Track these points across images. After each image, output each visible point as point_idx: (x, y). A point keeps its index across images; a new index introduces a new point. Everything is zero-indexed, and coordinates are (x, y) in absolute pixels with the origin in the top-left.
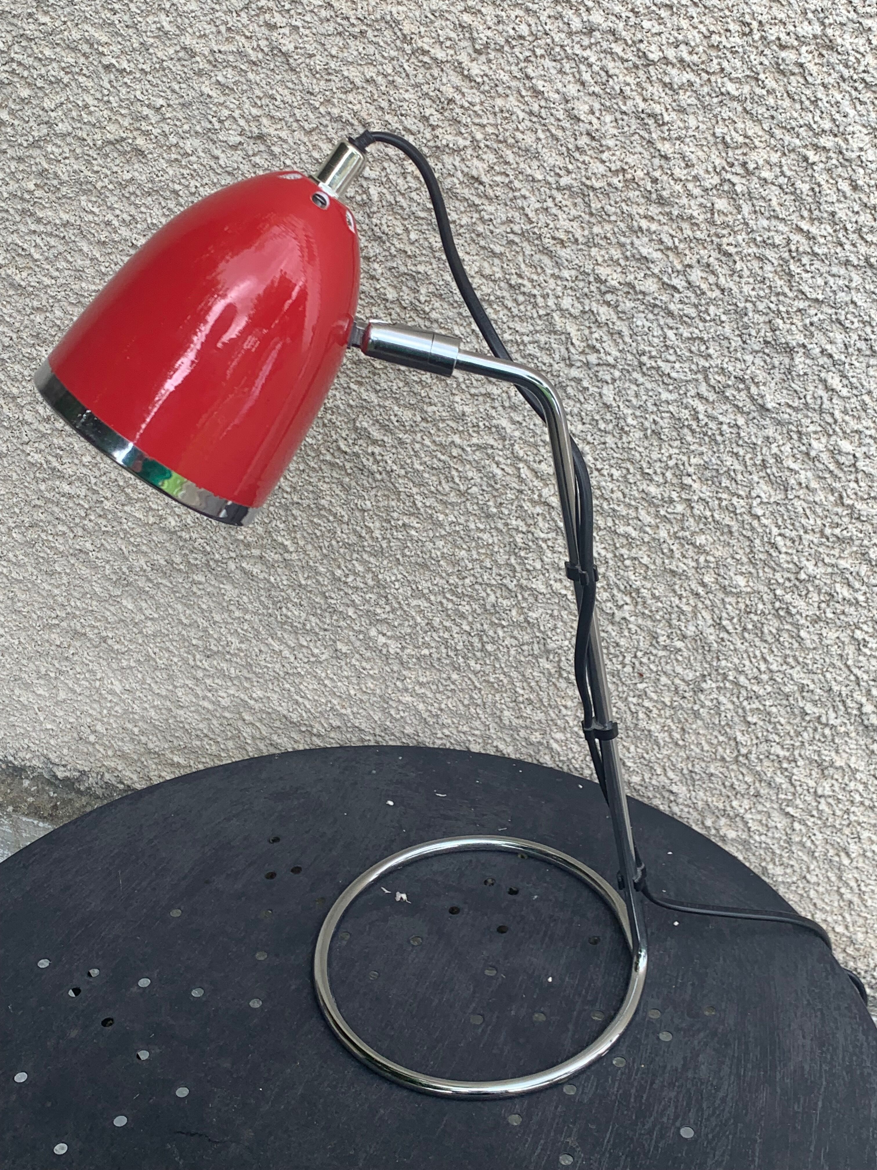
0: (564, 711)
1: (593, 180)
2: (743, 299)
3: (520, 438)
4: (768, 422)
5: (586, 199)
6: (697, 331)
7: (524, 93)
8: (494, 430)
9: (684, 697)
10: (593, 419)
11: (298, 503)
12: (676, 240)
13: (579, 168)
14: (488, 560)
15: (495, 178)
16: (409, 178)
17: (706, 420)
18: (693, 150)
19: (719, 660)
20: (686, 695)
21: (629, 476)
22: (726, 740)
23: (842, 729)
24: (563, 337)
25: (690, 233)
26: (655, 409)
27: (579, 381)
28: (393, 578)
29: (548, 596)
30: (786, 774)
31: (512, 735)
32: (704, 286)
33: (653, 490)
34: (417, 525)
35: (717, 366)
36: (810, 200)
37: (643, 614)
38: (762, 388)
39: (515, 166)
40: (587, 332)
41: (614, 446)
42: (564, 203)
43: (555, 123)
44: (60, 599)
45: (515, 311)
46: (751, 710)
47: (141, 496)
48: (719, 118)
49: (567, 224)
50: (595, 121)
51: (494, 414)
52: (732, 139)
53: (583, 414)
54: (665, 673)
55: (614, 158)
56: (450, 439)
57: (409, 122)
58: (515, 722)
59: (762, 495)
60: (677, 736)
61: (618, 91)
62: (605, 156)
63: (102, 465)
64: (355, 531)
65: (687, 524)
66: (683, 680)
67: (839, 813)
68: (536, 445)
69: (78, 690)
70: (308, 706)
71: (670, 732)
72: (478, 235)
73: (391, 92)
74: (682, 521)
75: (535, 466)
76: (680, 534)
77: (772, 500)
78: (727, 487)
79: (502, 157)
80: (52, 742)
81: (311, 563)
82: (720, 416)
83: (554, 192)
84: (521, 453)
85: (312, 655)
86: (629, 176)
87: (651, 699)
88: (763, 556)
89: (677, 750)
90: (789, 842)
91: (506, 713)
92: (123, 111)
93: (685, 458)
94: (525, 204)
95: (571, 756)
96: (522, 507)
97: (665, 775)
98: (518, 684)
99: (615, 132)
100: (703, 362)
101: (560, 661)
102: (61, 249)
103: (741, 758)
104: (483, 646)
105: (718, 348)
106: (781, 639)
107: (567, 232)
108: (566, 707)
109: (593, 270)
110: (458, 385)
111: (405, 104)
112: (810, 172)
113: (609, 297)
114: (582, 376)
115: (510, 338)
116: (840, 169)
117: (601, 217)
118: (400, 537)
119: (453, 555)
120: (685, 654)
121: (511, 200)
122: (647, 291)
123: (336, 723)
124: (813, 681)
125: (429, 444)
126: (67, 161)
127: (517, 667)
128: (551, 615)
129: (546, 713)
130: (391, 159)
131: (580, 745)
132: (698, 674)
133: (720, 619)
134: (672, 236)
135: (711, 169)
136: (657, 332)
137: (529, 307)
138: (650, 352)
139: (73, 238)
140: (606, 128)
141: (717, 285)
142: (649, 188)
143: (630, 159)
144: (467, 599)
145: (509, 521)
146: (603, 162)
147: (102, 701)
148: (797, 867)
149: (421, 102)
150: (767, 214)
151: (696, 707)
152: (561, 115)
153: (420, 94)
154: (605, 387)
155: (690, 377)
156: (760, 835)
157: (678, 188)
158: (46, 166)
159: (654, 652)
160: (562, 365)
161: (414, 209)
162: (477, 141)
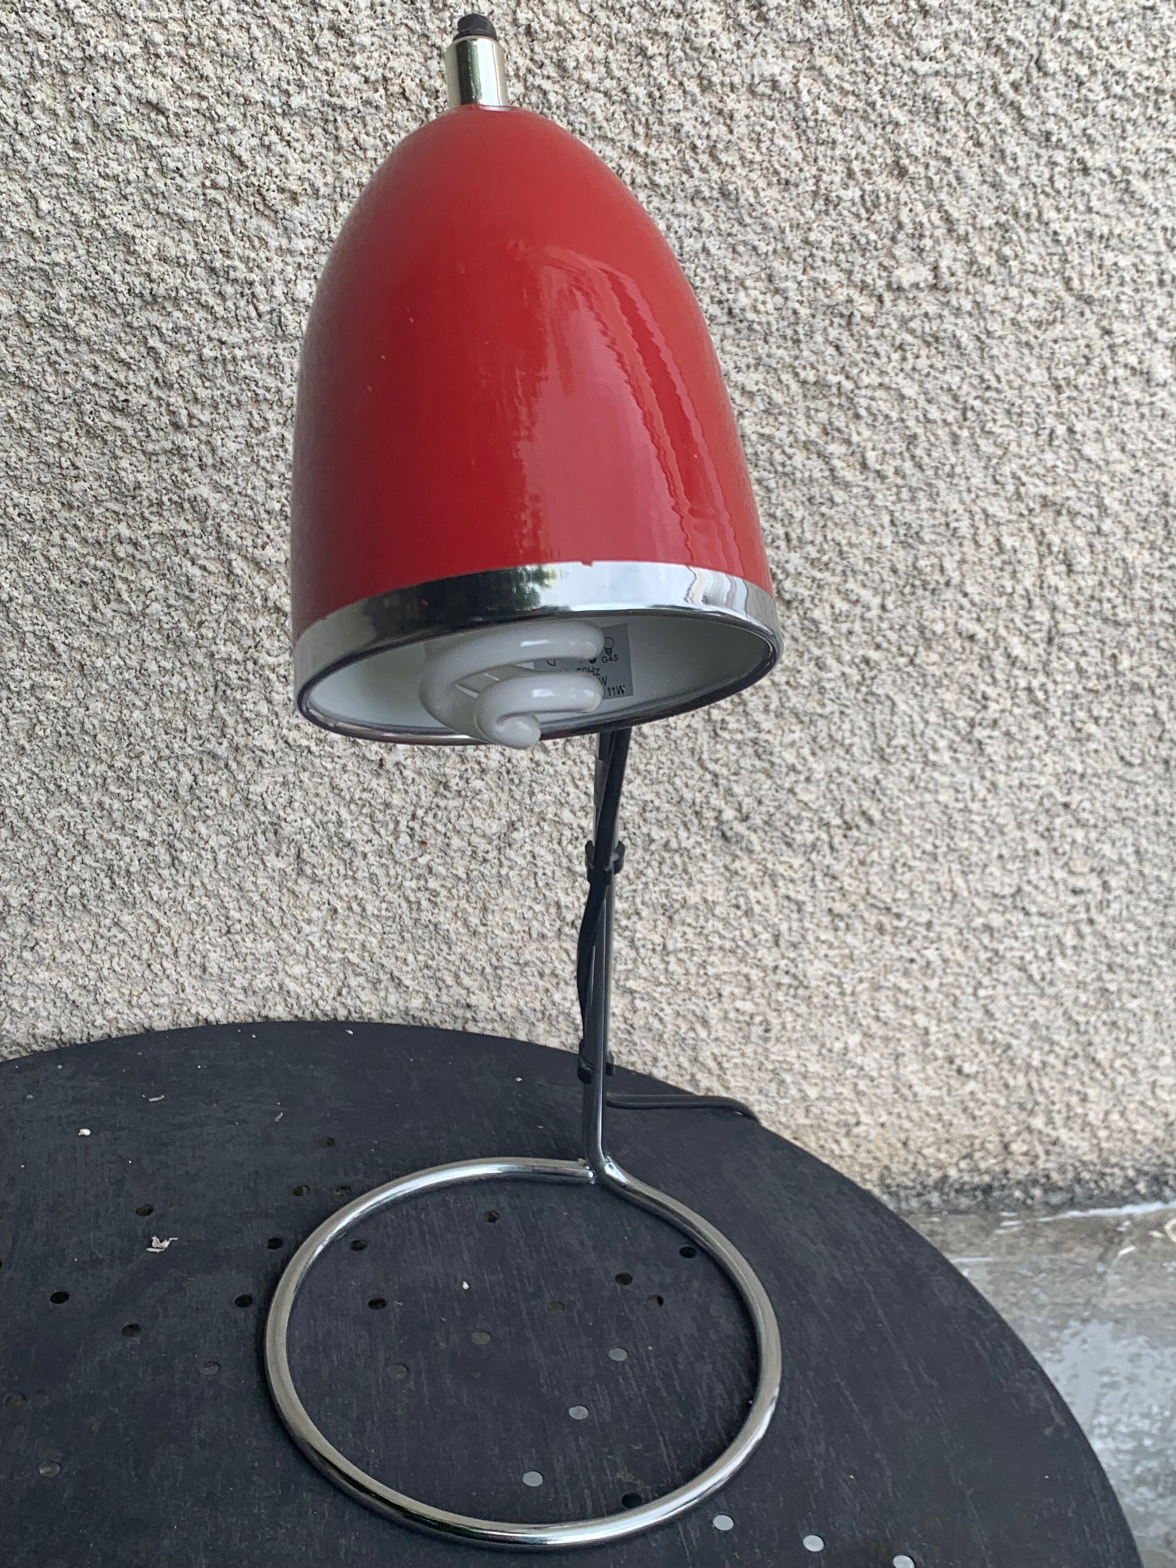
0: (307, 929)
1: (342, 97)
3: (231, 513)
5: (331, 127)
8: (186, 505)
9: (485, 861)
13: (318, 80)
14: (179, 718)
15: (184, 103)
19: (533, 794)
20: (488, 856)
22: (544, 909)
23: (698, 851)
29: (279, 754)
31: (221, 989)
34: (56, 684)
36: (646, 110)
39: (216, 82)
42: (293, 135)
43: (279, 14)
45: (220, 311)
49: (300, 168)
51: (187, 480)
52: (542, 26)
54: (457, 832)
55: (371, 62)
56: (112, 532)
58: (227, 966)
60: (474, 921)
66: (483, 836)
67: (693, 969)
71: (465, 918)
72: (156, 196)
75: (257, 553)
79: (194, 69)
83: (279, 119)
84: (232, 537)
86: (395, 89)
87: (437, 876)
89: (475, 942)
91: (213, 956)
94: (234, 141)
95: (316, 995)
96: (234, 622)
97: (459, 983)
98: (231, 906)
99: (371, 23)
101: (299, 851)
103: (566, 929)
104: (174, 857)
107: (301, 179)
108: (309, 921)
110: (125, 441)
112: (646, 69)
116: (685, 63)
119: (120, 720)
120: (486, 797)
121: (210, 136)
124: (658, 794)
125: (76, 545)
127: (229, 879)
128: (283, 784)
131: (329, 975)
142: (426, 105)
144: (143, 788)
145: (214, 648)
146: (357, 68)
150: (590, 134)
151: (503, 871)
159: (442, 803)
162: (155, 45)
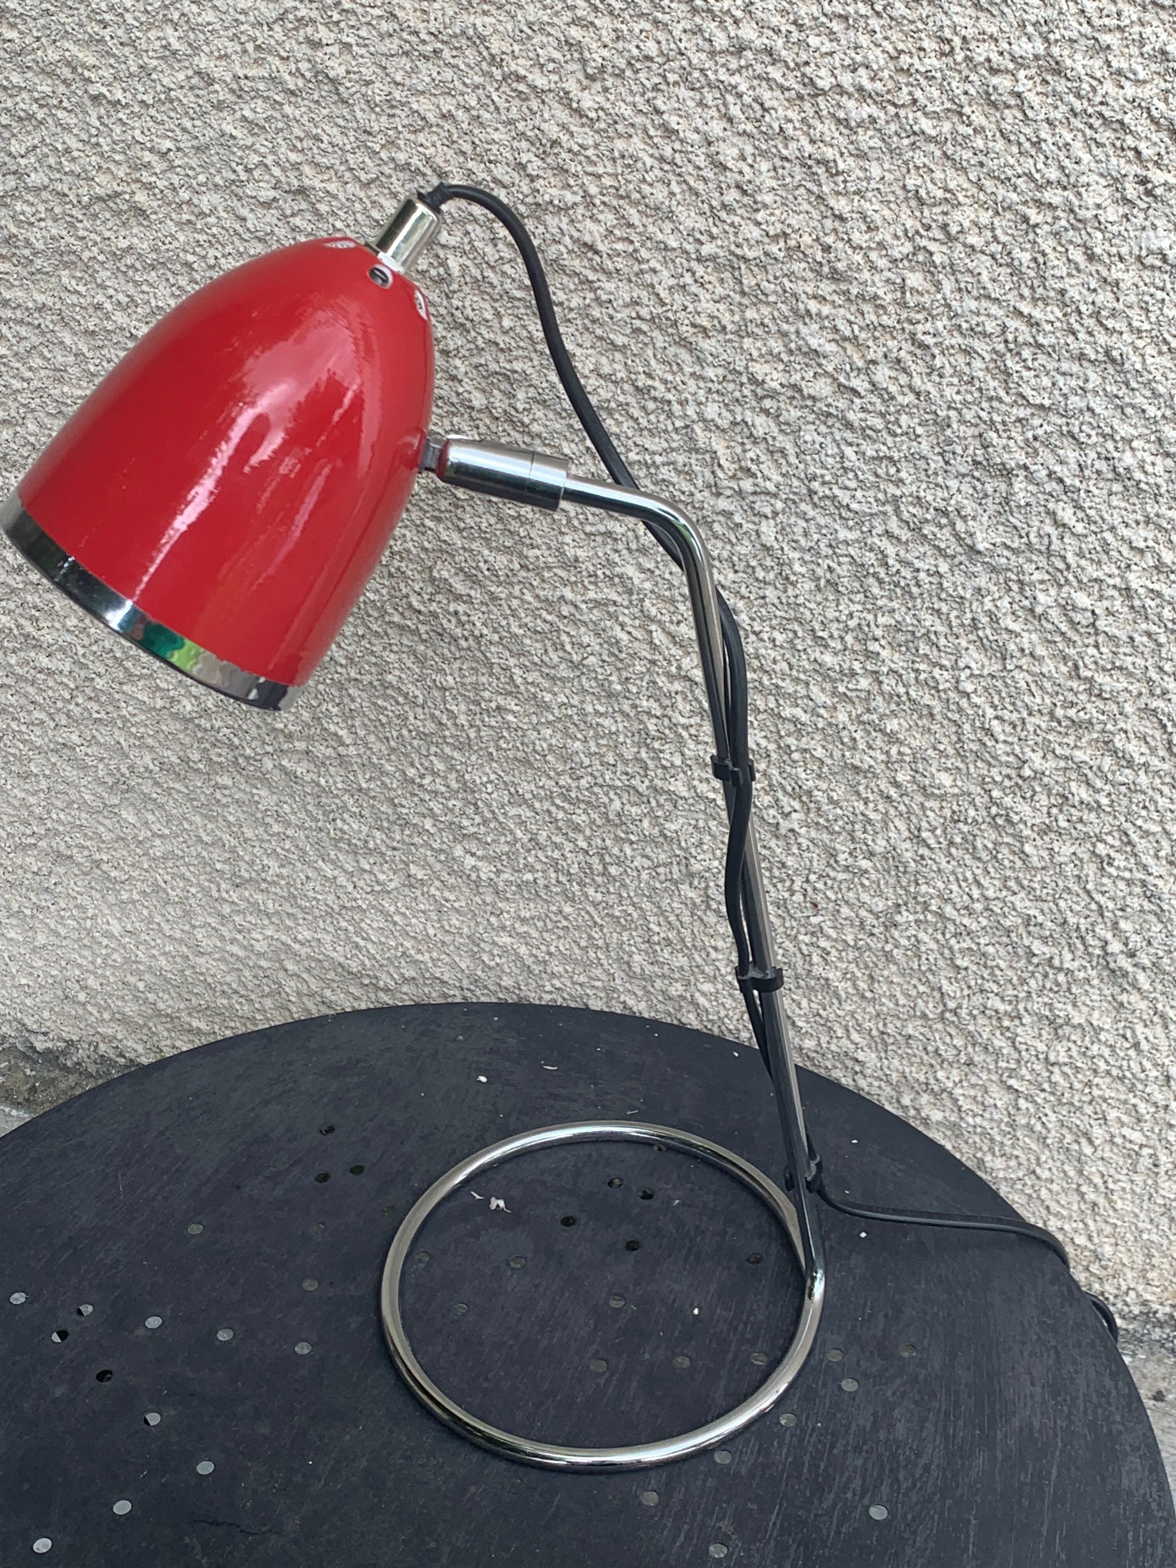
0: (713, 955)
1: (746, 249)
2: (944, 406)
3: (652, 592)
4: (979, 568)
5: (737, 273)
6: (884, 448)
7: (652, 132)
8: (617, 580)
9: (873, 934)
10: (749, 566)
11: (356, 680)
12: (856, 327)
13: (726, 232)
14: (611, 754)
15: (615, 246)
16: (501, 246)
17: (898, 566)
18: (876, 207)
19: (918, 884)
20: (875, 931)
21: (797, 641)
22: (928, 991)
23: (1082, 975)
24: (707, 457)
25: (873, 318)
26: (830, 552)
27: (728, 515)
28: (485, 779)
29: (691, 801)
30: (1008, 1034)
31: (644, 988)
32: (893, 389)
33: (828, 659)
34: (516, 708)
35: (911, 495)
36: (1032, 274)
37: (817, 824)
38: (971, 523)
39: (641, 229)
40: (739, 450)
41: (776, 601)
42: (706, 278)
43: (695, 173)
44: (37, 811)
45: (643, 422)
46: (961, 951)
47: (145, 671)
48: (911, 165)
49: (711, 307)
50: (746, 169)
51: (617, 560)
52: (928, 193)
53: (735, 558)
54: (847, 902)
55: (773, 219)
56: (558, 593)
57: (499, 171)
58: (648, 969)
59: (973, 665)
60: (862, 985)
61: (777, 130)
62: (760, 216)
63: (93, 630)
64: (433, 716)
65: (874, 704)
66: (871, 912)
67: (1077, 1086)
68: (673, 601)
69: (63, 932)
70: (373, 951)
71: (854, 980)
72: (594, 322)
73: (476, 132)
74: (867, 700)
75: (673, 628)
76: (865, 718)
77: (986, 672)
78: (926, 655)
79: (623, 217)
80: (29, 1002)
81: (375, 760)
82: (916, 561)
83: (694, 265)
84: (653, 611)
85: (378, 882)
86: (793, 243)
87: (828, 937)
88: (974, 747)
89: (864, 1005)
90: (1013, 1125)
91: (637, 958)
92: (117, 157)
93: (870, 617)
94: (655, 280)
95: (723, 1013)
96: (655, 683)
97: (848, 1037)
98: (651, 919)
99: (774, 184)
100: (892, 490)
101: (707, 887)
102: (36, 340)
103: (948, 1015)
104: (605, 868)
105: (912, 471)
106: (1000, 856)
107: (712, 317)
108: (716, 949)
109: (747, 368)
110: (569, 520)
111: (495, 148)
112: (1031, 236)
113: (767, 403)
114: (732, 508)
115: (637, 458)
116: (1071, 233)
117: (756, 297)
118: (493, 723)
119: (565, 747)
120: (873, 877)
121: (637, 275)
122: (818, 395)
123: (409, 973)
124: (1042, 911)
125: (531, 600)
126: (42, 224)
127: (650, 897)
128: (695, 827)
129: (690, 957)
130: (476, 221)
131: (735, 1000)
132: (890, 903)
133: (919, 830)
134: (851, 323)
135: (900, 233)
136: (832, 450)
137: (662, 418)
138: (822, 476)
139: (51, 326)
140: (762, 178)
141: (910, 387)
142: (819, 259)
143: (794, 220)
144: (582, 806)
145: (638, 702)
146: (758, 224)
147: (95, 947)
148: (1023, 1158)
149: (515, 144)
150: (975, 293)
151: (888, 948)
152: (701, 161)
153: (513, 134)
154: (764, 523)
155: (875, 509)
156: (975, 1116)
157: (858, 258)
158: (14, 230)
159: (832, 874)
160: (706, 493)
161: (507, 286)
162: (591, 197)
